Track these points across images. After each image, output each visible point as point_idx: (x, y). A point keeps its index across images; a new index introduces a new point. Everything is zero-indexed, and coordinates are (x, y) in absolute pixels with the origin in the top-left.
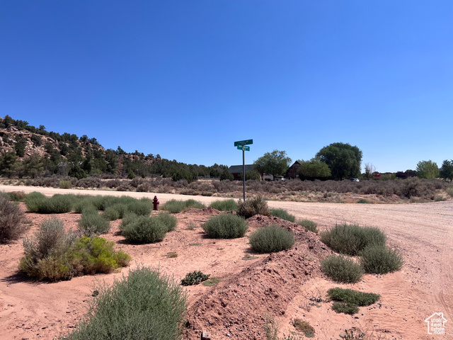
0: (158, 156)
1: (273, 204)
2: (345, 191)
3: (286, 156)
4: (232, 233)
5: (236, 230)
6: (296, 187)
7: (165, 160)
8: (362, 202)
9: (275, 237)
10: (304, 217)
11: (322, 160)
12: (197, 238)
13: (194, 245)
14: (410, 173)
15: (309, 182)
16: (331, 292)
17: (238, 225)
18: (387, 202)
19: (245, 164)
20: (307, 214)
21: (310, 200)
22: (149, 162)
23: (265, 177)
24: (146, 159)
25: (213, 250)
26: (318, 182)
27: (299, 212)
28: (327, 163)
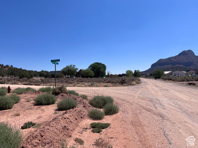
0: (12, 66)
1: (69, 88)
2: (99, 82)
3: (76, 68)
4: (49, 102)
5: (51, 101)
6: (80, 81)
7: (15, 68)
8: (106, 86)
9: (69, 103)
10: (82, 93)
11: (91, 69)
12: (31, 106)
13: (29, 109)
14: (123, 75)
15: (85, 79)
16: (92, 124)
17: (52, 99)
18: (115, 86)
19: (56, 70)
20: (84, 92)
21: (86, 86)
22: (7, 69)
23: (66, 76)
24: (5, 67)
25: (39, 111)
26: (89, 78)
27: (81, 91)
28: (93, 70)
